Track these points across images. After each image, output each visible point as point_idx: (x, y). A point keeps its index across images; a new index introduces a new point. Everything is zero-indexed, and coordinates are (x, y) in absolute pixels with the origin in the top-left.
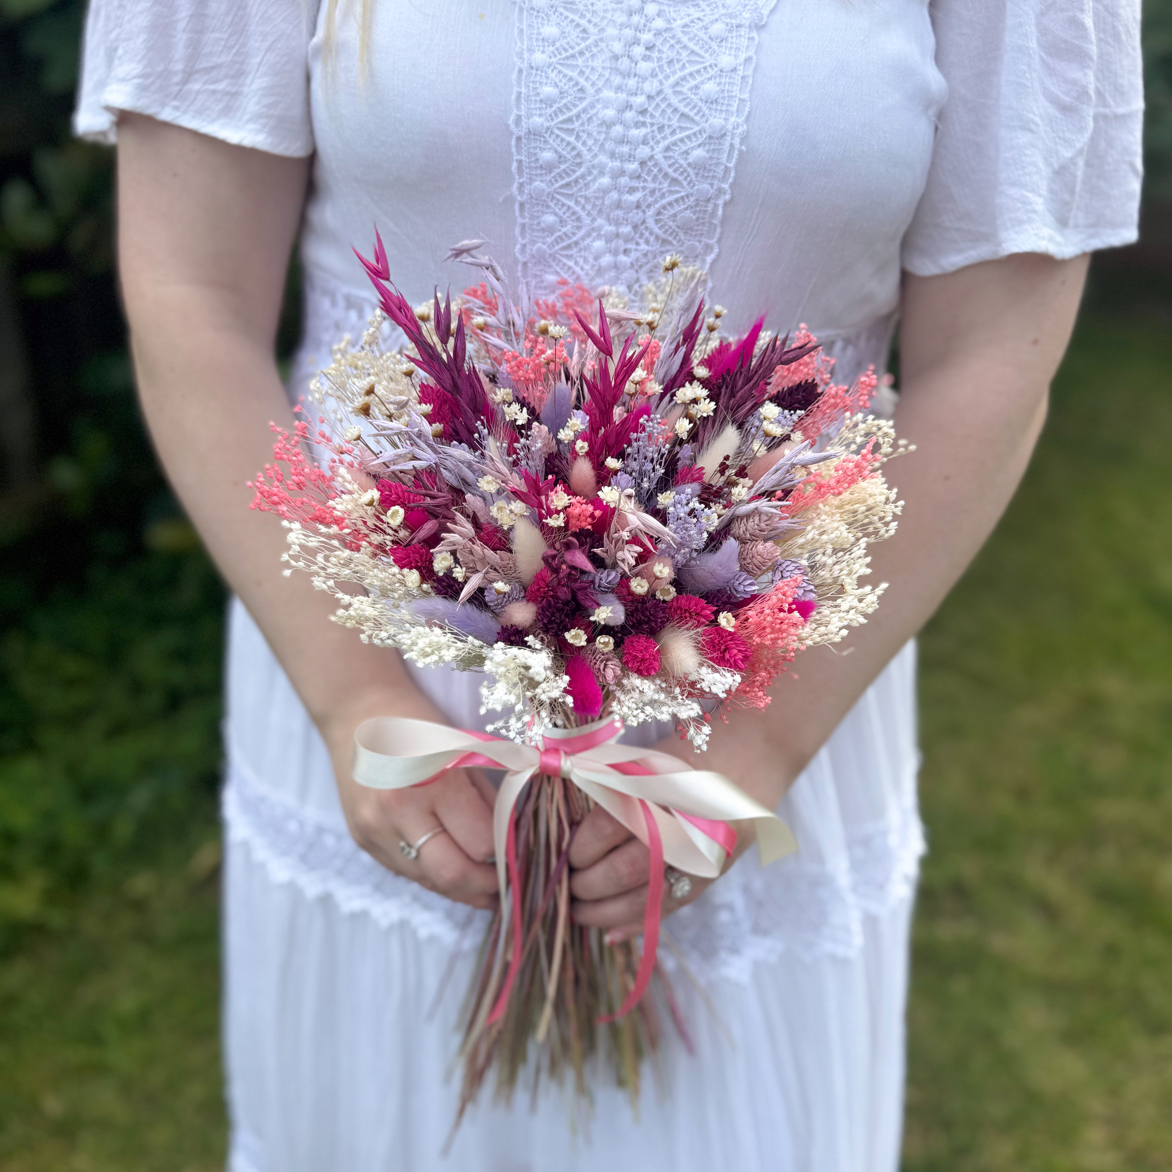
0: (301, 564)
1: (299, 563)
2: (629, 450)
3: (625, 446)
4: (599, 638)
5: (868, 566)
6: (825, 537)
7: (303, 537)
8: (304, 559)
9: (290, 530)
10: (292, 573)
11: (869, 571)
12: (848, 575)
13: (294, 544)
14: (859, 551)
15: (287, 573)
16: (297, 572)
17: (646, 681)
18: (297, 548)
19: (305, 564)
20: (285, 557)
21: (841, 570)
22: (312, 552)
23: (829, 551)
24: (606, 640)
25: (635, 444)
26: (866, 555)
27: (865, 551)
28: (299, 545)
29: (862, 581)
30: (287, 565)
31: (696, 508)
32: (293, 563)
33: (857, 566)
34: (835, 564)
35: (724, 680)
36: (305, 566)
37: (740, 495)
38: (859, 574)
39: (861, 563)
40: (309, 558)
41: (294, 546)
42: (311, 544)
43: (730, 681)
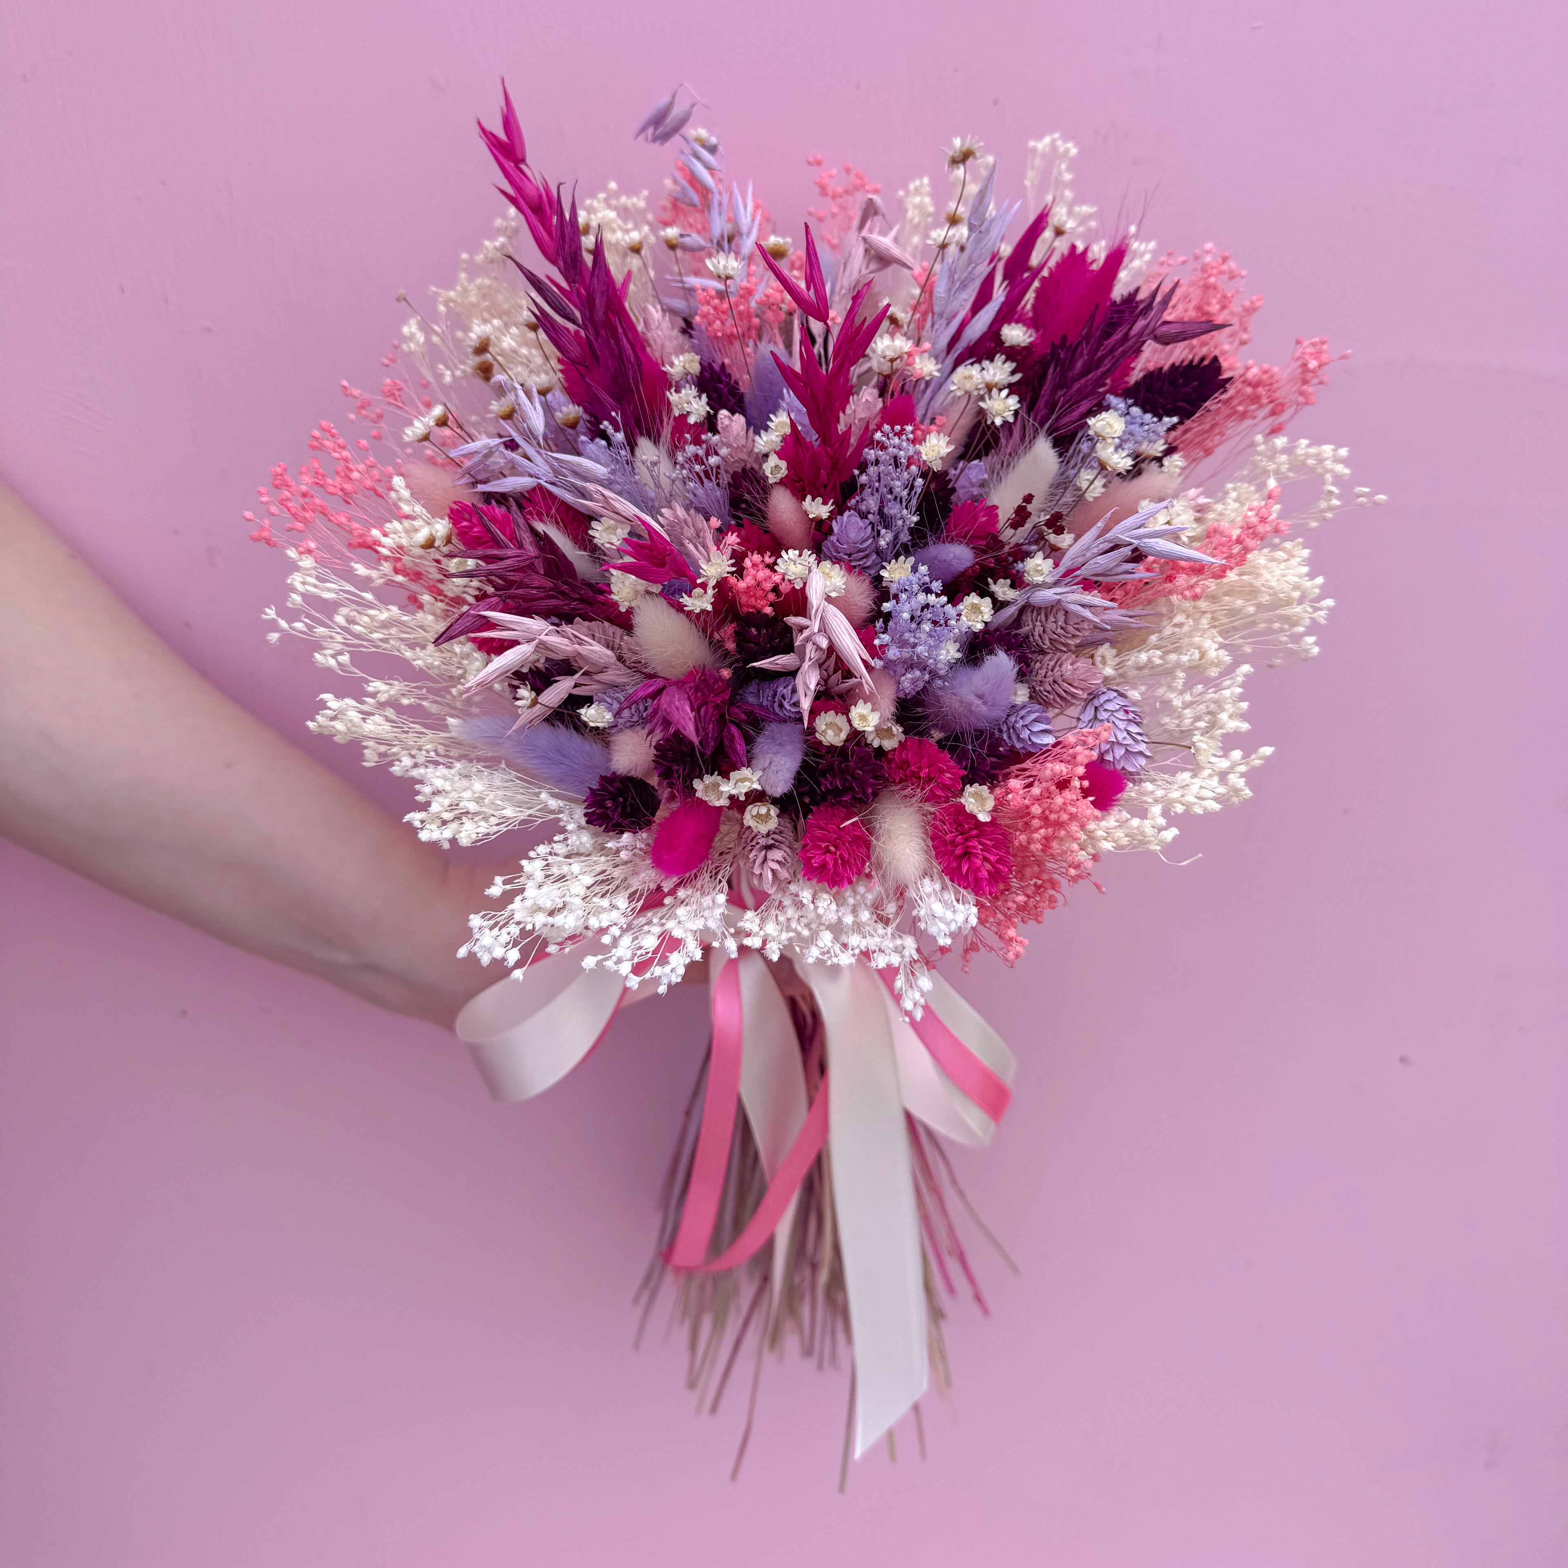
0: (299, 625)
1: (296, 624)
2: (864, 479)
3: (856, 472)
4: (749, 807)
5: (1243, 717)
6: (1174, 658)
7: (314, 581)
8: (308, 616)
9: (297, 569)
10: (280, 639)
11: (1245, 726)
12: (1207, 729)
13: (296, 591)
14: (1231, 690)
15: (274, 637)
16: (286, 637)
18: (298, 599)
19: (306, 625)
20: (270, 613)
21: (1198, 719)
22: (329, 608)
23: (1179, 683)
24: (763, 810)
25: (872, 470)
26: (1241, 698)
27: (1242, 690)
28: (304, 596)
29: (1230, 742)
30: (273, 626)
32: (283, 624)
33: (1225, 716)
34: (1186, 706)
35: (949, 915)
36: (305, 629)
37: (1039, 572)
38: (1224, 731)
39: (1231, 711)
40: (318, 615)
41: (294, 596)
42: (327, 595)
43: (960, 918)
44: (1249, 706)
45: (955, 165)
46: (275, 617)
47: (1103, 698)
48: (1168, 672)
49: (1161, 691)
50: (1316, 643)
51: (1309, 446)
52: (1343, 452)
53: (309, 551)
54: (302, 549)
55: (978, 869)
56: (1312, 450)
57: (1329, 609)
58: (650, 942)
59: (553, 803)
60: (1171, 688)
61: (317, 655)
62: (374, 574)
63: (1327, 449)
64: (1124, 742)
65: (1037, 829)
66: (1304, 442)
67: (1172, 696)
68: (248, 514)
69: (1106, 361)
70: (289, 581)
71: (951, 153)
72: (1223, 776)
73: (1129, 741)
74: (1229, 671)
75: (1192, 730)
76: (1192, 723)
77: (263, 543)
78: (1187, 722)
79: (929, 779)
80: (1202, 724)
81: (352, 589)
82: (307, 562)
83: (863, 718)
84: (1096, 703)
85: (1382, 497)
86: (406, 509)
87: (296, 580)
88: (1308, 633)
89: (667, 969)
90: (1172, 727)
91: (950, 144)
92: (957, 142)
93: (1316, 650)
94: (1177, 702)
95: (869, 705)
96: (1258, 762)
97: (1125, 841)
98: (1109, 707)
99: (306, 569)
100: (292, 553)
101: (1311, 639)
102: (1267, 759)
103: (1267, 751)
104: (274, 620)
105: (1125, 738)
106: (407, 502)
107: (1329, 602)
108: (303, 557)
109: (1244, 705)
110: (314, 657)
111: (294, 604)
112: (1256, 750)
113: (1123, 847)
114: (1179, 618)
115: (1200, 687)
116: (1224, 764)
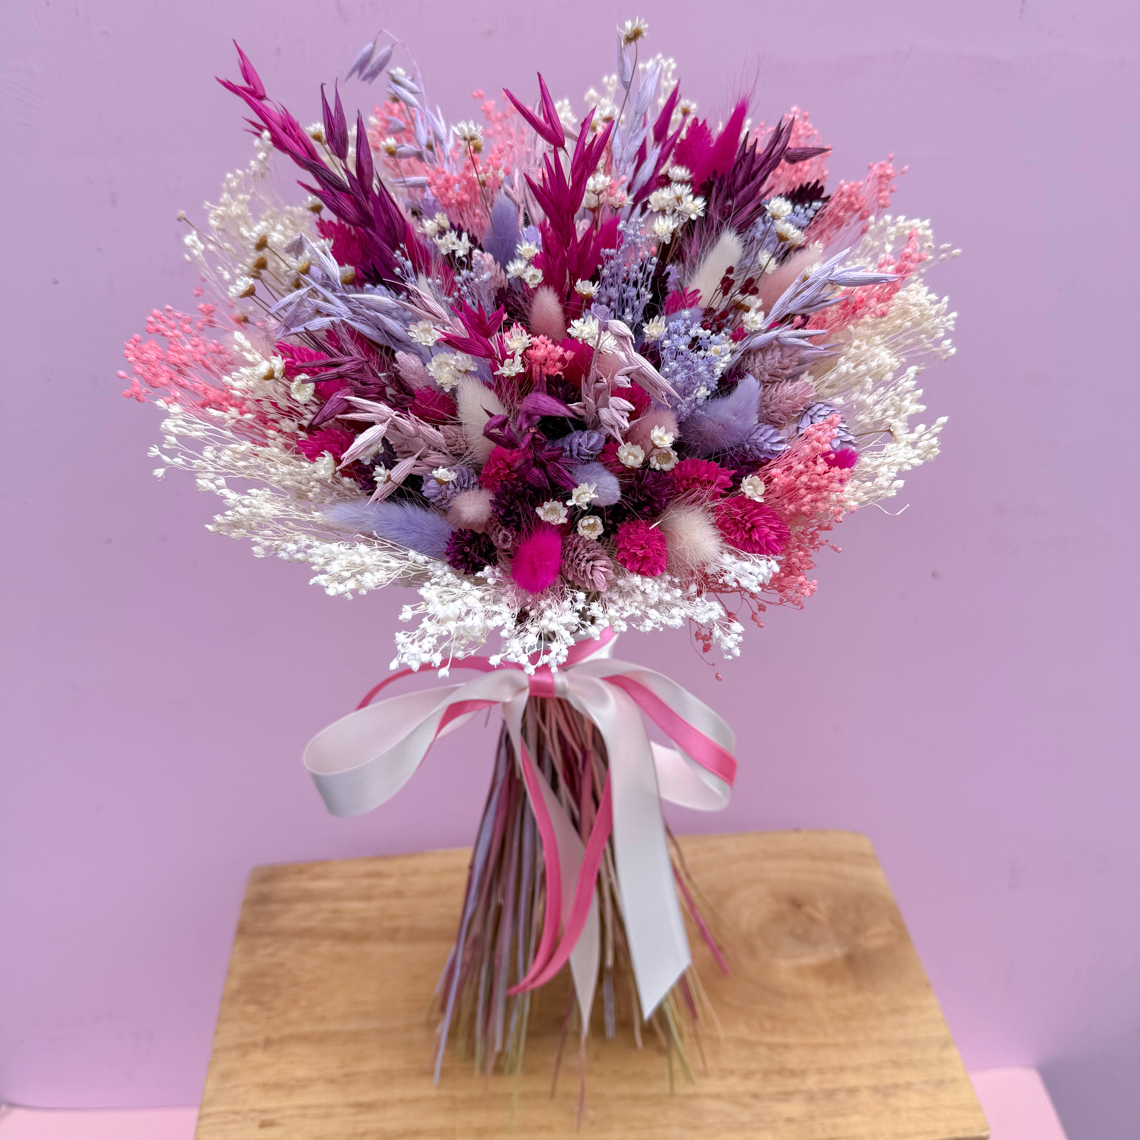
0: (179, 461)
1: (176, 460)
4: (580, 521)
5: (919, 401)
6: (863, 368)
7: (183, 423)
8: (184, 453)
9: (168, 415)
10: (165, 473)
11: (922, 408)
12: (895, 416)
13: (170, 433)
14: (908, 383)
15: (159, 472)
16: (171, 470)
17: (648, 580)
18: (173, 440)
19: (184, 460)
20: (155, 451)
21: (885, 411)
22: (198, 445)
23: (869, 387)
24: (593, 523)
26: (917, 387)
27: (915, 382)
28: (177, 436)
29: (913, 422)
30: (158, 462)
31: (700, 336)
32: (166, 459)
33: (906, 403)
34: (876, 403)
35: (756, 570)
36: (183, 463)
37: (754, 322)
38: (909, 413)
39: (910, 398)
40: (191, 452)
41: (168, 437)
42: (195, 434)
43: (764, 570)
44: (923, 392)
45: (628, 43)
46: (159, 453)
47: (815, 409)
48: (859, 380)
49: (855, 396)
50: (953, 345)
51: (905, 220)
52: (927, 223)
53: (176, 399)
54: (168, 399)
55: (767, 535)
56: (907, 224)
57: (954, 319)
58: (531, 639)
59: (421, 558)
60: (862, 391)
61: (199, 481)
62: (226, 416)
63: (916, 222)
64: (839, 435)
65: (804, 497)
66: (901, 218)
67: (865, 397)
68: (122, 373)
69: (760, 173)
70: (163, 426)
71: (625, 33)
72: (914, 445)
73: (842, 434)
74: (900, 372)
75: (884, 419)
76: (883, 414)
77: (133, 400)
78: (879, 414)
79: (710, 482)
80: (891, 412)
81: (213, 427)
82: (175, 409)
83: (661, 439)
84: (810, 413)
85: (957, 251)
86: (249, 357)
87: (168, 424)
88: (945, 338)
89: (552, 655)
90: (867, 421)
91: (623, 26)
92: (629, 25)
93: (953, 351)
94: (870, 400)
95: (663, 428)
96: (938, 430)
97: (865, 498)
98: (822, 413)
99: (175, 414)
100: (161, 403)
101: (948, 342)
102: (945, 425)
103: (943, 419)
104: (158, 456)
105: (838, 432)
106: (249, 352)
107: (954, 314)
108: (171, 406)
109: (920, 392)
110: (197, 483)
111: (170, 444)
112: (934, 422)
113: (864, 503)
114: (856, 343)
115: (882, 389)
116: (914, 436)
